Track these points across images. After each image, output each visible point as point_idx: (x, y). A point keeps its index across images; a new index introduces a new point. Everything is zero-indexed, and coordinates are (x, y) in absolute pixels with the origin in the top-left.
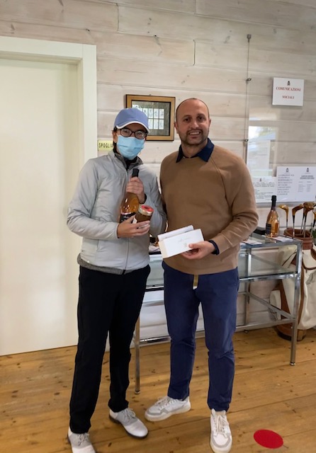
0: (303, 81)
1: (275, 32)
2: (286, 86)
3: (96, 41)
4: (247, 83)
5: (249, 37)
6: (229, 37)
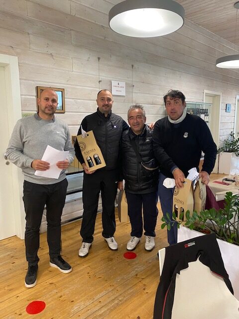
0: (125, 83)
1: (111, 57)
2: (117, 85)
3: (17, 54)
4: (99, 83)
5: (99, 59)
6: (89, 58)
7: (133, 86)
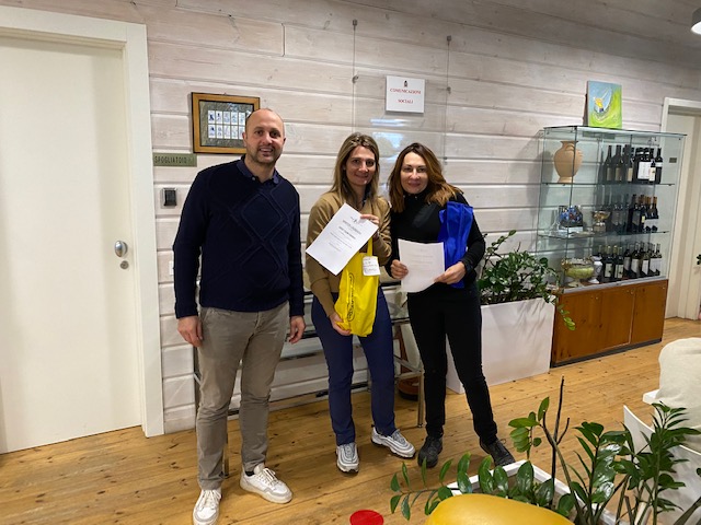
0: (423, 81)
1: (388, 18)
2: (402, 87)
3: (145, 20)
4: (354, 82)
5: (355, 23)
6: (328, 22)
7: (449, 89)
